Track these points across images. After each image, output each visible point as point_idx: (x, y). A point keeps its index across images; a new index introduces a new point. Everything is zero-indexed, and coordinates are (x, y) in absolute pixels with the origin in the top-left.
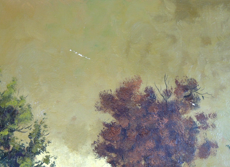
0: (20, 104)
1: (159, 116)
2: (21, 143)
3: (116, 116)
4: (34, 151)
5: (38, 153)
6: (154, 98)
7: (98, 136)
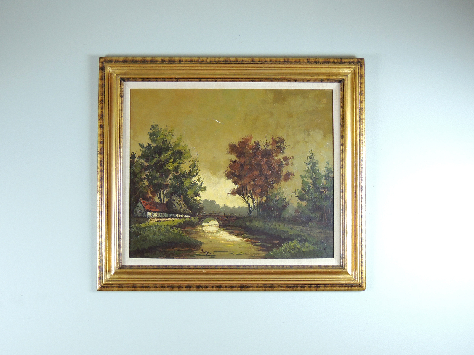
0: (184, 149)
1: (262, 157)
2: (185, 170)
3: (238, 157)
4: (192, 174)
5: (194, 176)
6: (259, 147)
7: (227, 167)
